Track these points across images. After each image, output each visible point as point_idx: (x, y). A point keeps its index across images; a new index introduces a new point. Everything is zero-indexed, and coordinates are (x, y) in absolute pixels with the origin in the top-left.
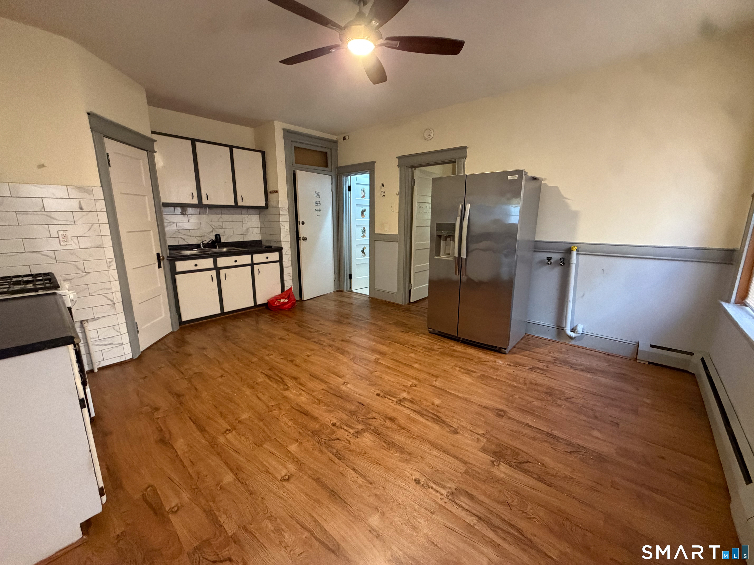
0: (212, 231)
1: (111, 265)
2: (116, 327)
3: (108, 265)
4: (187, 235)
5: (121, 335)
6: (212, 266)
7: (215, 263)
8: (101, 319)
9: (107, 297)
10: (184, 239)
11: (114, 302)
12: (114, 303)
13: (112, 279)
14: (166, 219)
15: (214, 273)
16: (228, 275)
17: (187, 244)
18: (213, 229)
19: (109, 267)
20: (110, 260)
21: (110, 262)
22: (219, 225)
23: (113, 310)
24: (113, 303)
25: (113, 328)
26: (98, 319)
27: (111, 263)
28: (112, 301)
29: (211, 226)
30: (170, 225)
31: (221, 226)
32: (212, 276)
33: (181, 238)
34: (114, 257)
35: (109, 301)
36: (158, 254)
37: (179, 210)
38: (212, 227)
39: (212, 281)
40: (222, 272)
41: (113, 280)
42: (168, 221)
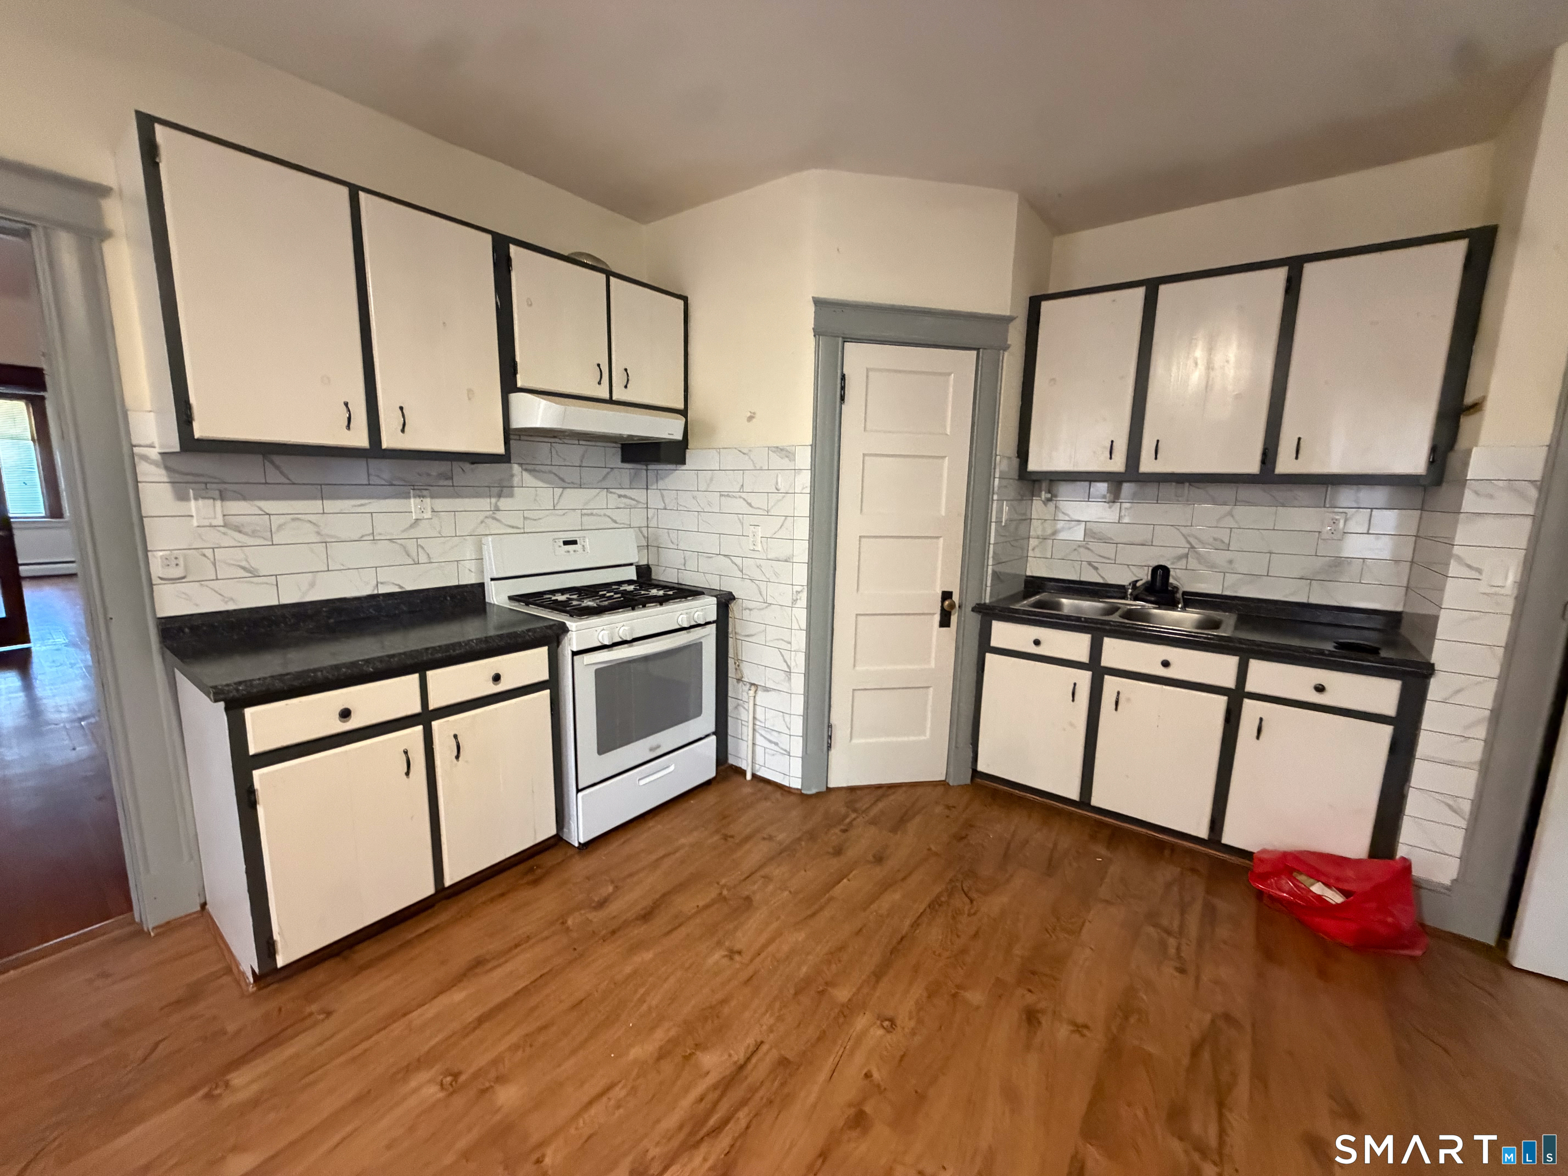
0: (1186, 556)
1: (798, 598)
2: (787, 717)
3: (795, 598)
4: (1109, 559)
5: (790, 735)
6: (1084, 657)
7: (1096, 650)
8: (773, 693)
9: (783, 656)
10: (1096, 569)
11: (790, 670)
12: (790, 672)
13: (795, 626)
14: (1063, 513)
15: (1084, 678)
16: (1128, 700)
17: (1101, 581)
18: (1193, 547)
19: (795, 601)
20: (799, 589)
21: (798, 592)
22: (1215, 539)
23: (787, 684)
24: (788, 670)
25: (783, 716)
26: (768, 691)
27: (800, 595)
28: (789, 667)
29: (1186, 538)
30: (1070, 528)
31: (1223, 542)
32: (1075, 684)
33: (1090, 563)
34: (806, 584)
35: (786, 666)
36: (947, 595)
37: (1102, 488)
38: (1189, 542)
39: (1073, 700)
40: (1111, 684)
41: (797, 627)
42: (1067, 518)
